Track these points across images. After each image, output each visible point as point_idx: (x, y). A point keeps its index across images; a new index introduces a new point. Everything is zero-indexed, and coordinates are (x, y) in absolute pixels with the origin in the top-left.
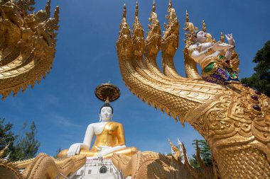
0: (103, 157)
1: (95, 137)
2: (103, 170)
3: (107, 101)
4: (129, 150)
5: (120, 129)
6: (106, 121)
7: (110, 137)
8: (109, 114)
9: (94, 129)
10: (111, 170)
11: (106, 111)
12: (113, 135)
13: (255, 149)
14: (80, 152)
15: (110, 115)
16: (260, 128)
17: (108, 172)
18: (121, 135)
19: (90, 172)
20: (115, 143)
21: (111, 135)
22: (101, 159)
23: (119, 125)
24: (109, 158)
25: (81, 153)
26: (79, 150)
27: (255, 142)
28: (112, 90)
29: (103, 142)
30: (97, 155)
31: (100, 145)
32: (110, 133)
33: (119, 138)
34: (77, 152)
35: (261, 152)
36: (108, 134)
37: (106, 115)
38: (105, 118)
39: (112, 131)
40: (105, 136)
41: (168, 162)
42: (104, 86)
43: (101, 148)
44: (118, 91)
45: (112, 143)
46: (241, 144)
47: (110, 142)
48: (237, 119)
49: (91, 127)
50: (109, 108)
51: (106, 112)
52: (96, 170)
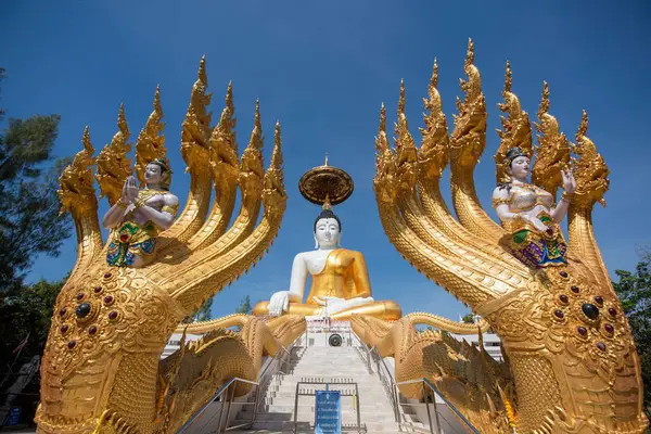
0: (332, 317)
1: (310, 280)
2: (335, 341)
3: (327, 205)
4: (381, 307)
5: (359, 265)
6: (328, 247)
7: (340, 280)
8: (333, 232)
9: (306, 263)
10: (350, 341)
11: (327, 227)
12: (345, 276)
13: (543, 357)
14: (289, 306)
15: (336, 236)
16: (554, 337)
17: (344, 344)
18: (361, 276)
19: (312, 341)
20: (350, 291)
21: (340, 275)
22: (329, 321)
23: (356, 255)
24: (342, 319)
25: (291, 309)
26: (286, 303)
27: (545, 350)
28: (335, 181)
29: (326, 288)
30: (319, 313)
31: (322, 293)
32: (339, 271)
33: (357, 282)
34: (285, 308)
35: (548, 361)
36: (336, 274)
37: (328, 235)
38: (325, 242)
39: (341, 267)
40: (328, 278)
41: (457, 346)
42: (316, 173)
43: (326, 300)
44: (348, 180)
45: (345, 293)
46: (530, 350)
47: (341, 290)
48: (532, 324)
49: (300, 259)
50: (332, 221)
51: (327, 229)
52: (322, 340)
